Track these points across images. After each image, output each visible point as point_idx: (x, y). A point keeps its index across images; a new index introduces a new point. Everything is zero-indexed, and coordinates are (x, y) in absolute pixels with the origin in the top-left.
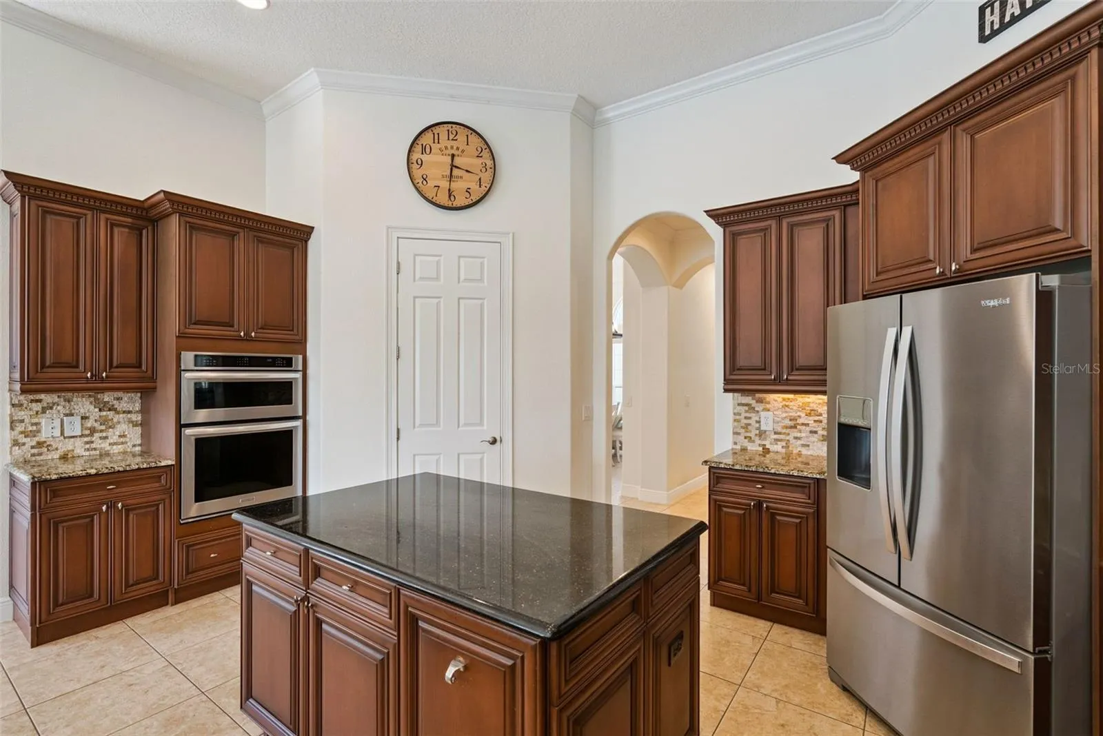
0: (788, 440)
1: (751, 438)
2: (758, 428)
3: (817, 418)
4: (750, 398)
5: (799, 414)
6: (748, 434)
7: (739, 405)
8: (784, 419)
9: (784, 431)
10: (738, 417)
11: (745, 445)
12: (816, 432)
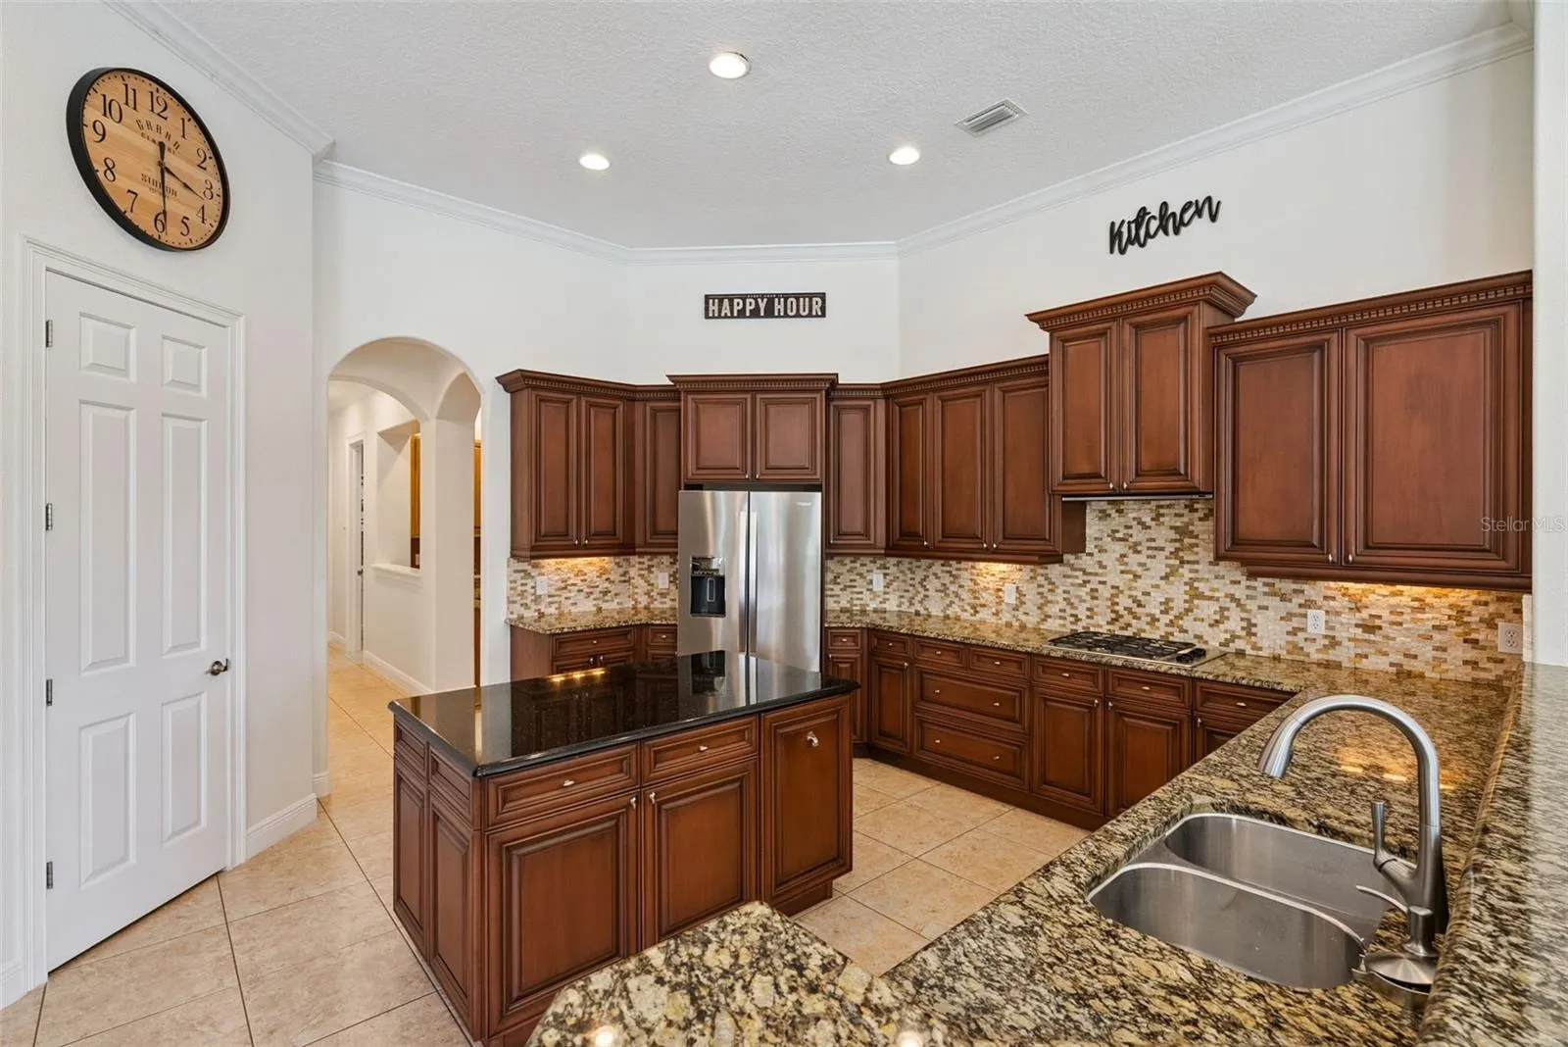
0: (560, 602)
1: (526, 604)
2: (534, 594)
3: (582, 578)
4: (526, 564)
5: (569, 575)
6: (524, 601)
7: (515, 571)
8: (557, 581)
9: (558, 593)
10: (513, 585)
11: (521, 613)
12: (582, 591)
